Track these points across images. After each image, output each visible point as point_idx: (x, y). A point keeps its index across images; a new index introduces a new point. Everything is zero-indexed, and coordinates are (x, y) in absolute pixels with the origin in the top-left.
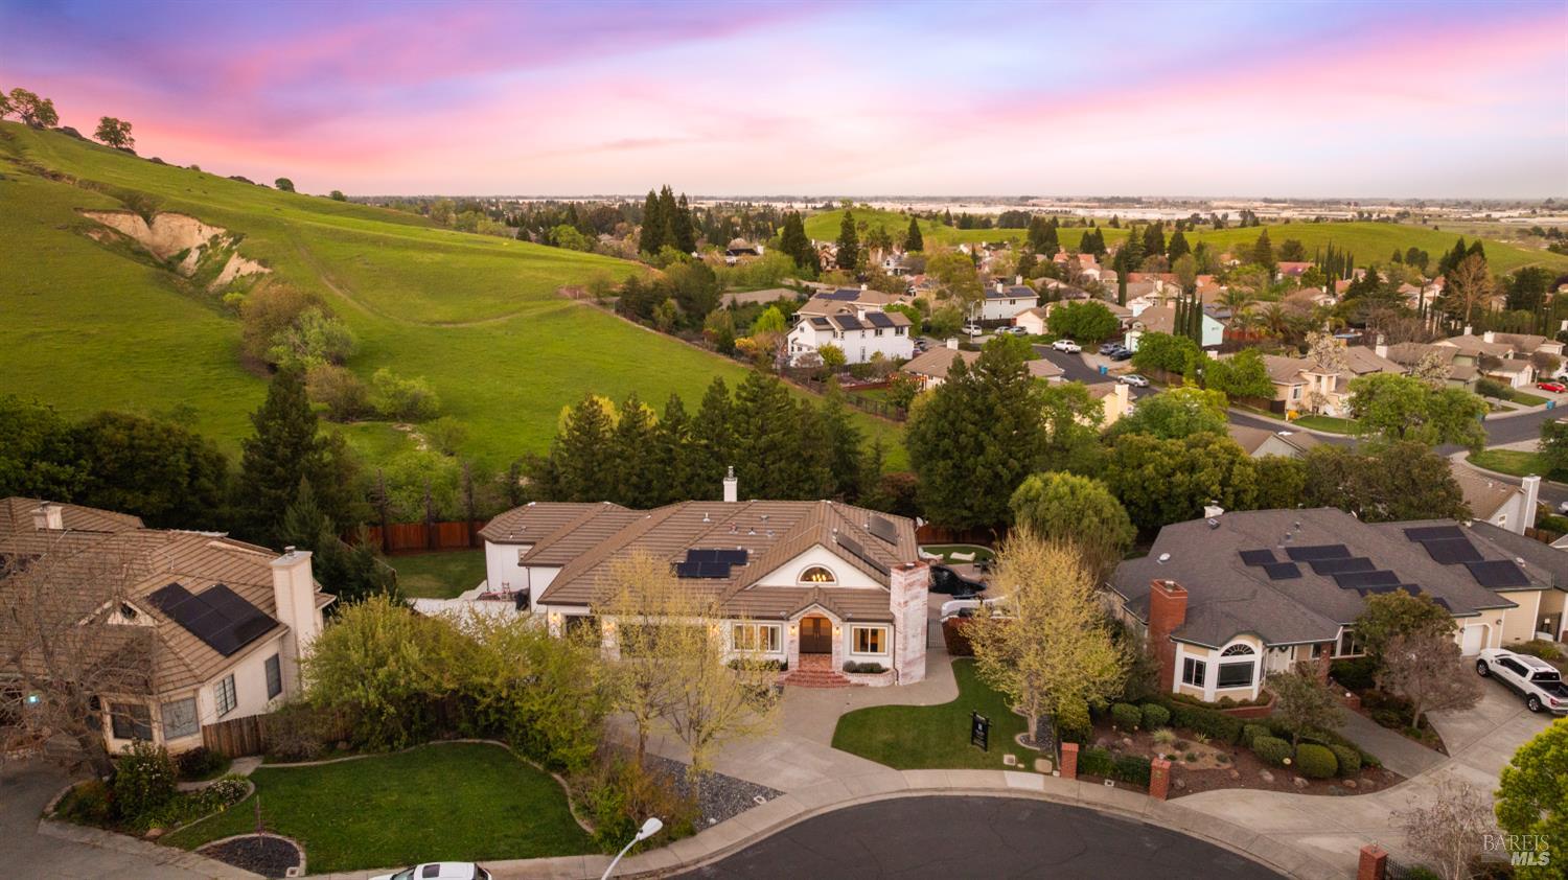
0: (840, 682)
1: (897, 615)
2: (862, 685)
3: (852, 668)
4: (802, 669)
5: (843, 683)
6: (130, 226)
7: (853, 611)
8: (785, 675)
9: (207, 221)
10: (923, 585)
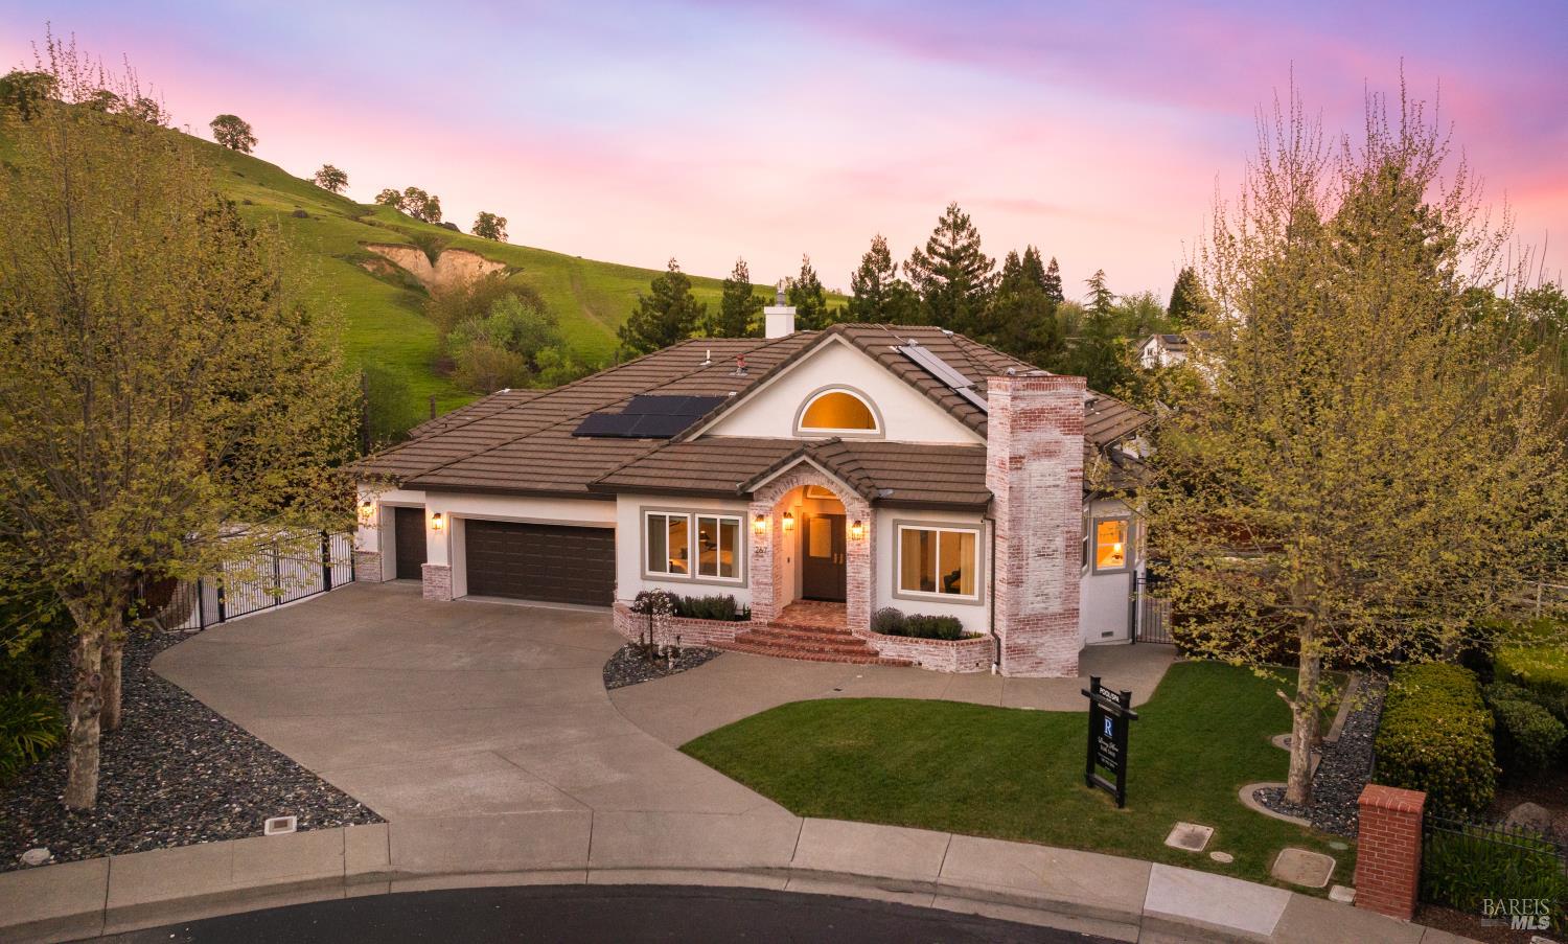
0: (857, 651)
1: (997, 493)
2: (907, 664)
3: (892, 625)
4: (780, 621)
5: (863, 653)
6: (411, 260)
7: (898, 485)
8: (730, 631)
9: (489, 257)
10: (1070, 426)
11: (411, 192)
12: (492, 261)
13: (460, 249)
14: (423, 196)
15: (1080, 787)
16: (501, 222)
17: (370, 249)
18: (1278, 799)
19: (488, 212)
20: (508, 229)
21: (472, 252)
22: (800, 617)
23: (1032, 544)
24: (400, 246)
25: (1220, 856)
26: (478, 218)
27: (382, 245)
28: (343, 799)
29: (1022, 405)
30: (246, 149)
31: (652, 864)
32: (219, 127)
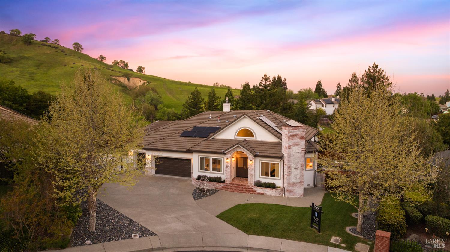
0: (251, 191)
1: (284, 154)
2: (263, 194)
3: (259, 184)
4: (232, 183)
5: (252, 191)
6: (123, 80)
7: (261, 151)
8: (221, 185)
9: (143, 79)
10: (302, 138)
11: (121, 61)
12: (143, 80)
13: (136, 77)
14: (124, 62)
15: (309, 227)
16: (144, 68)
17: (113, 77)
18: (355, 231)
19: (140, 66)
20: (145, 70)
21: (138, 78)
22: (236, 182)
23: (293, 166)
24: (120, 76)
25: (343, 245)
26: (138, 68)
27: (116, 76)
28: (146, 229)
29: (291, 134)
30: (81, 51)
31: (217, 246)
32: (74, 46)
